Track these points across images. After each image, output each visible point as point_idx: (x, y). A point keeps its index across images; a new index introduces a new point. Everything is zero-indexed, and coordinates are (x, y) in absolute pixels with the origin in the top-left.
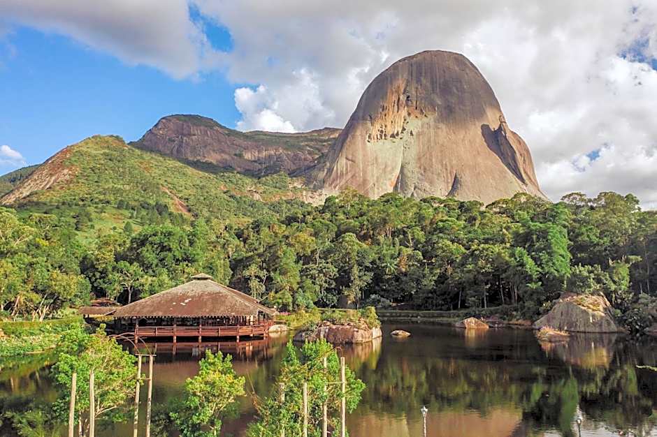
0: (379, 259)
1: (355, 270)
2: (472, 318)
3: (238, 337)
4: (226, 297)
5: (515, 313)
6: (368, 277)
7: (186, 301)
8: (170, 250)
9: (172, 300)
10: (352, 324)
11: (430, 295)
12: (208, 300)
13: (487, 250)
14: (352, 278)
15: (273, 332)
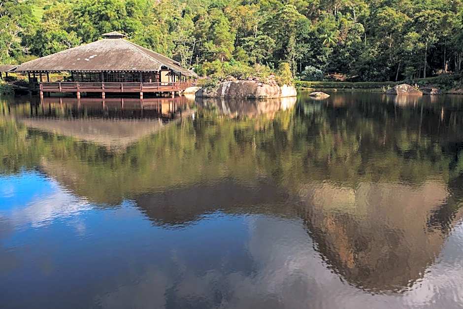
0: (318, 31)
1: (292, 41)
2: (405, 84)
3: (142, 94)
4: (132, 53)
5: (455, 83)
6: (306, 48)
7: (91, 57)
8: (108, 19)
9: (76, 57)
10: (258, 79)
11: (367, 66)
12: (113, 56)
13: (433, 16)
14: (289, 50)
15: (190, 93)
